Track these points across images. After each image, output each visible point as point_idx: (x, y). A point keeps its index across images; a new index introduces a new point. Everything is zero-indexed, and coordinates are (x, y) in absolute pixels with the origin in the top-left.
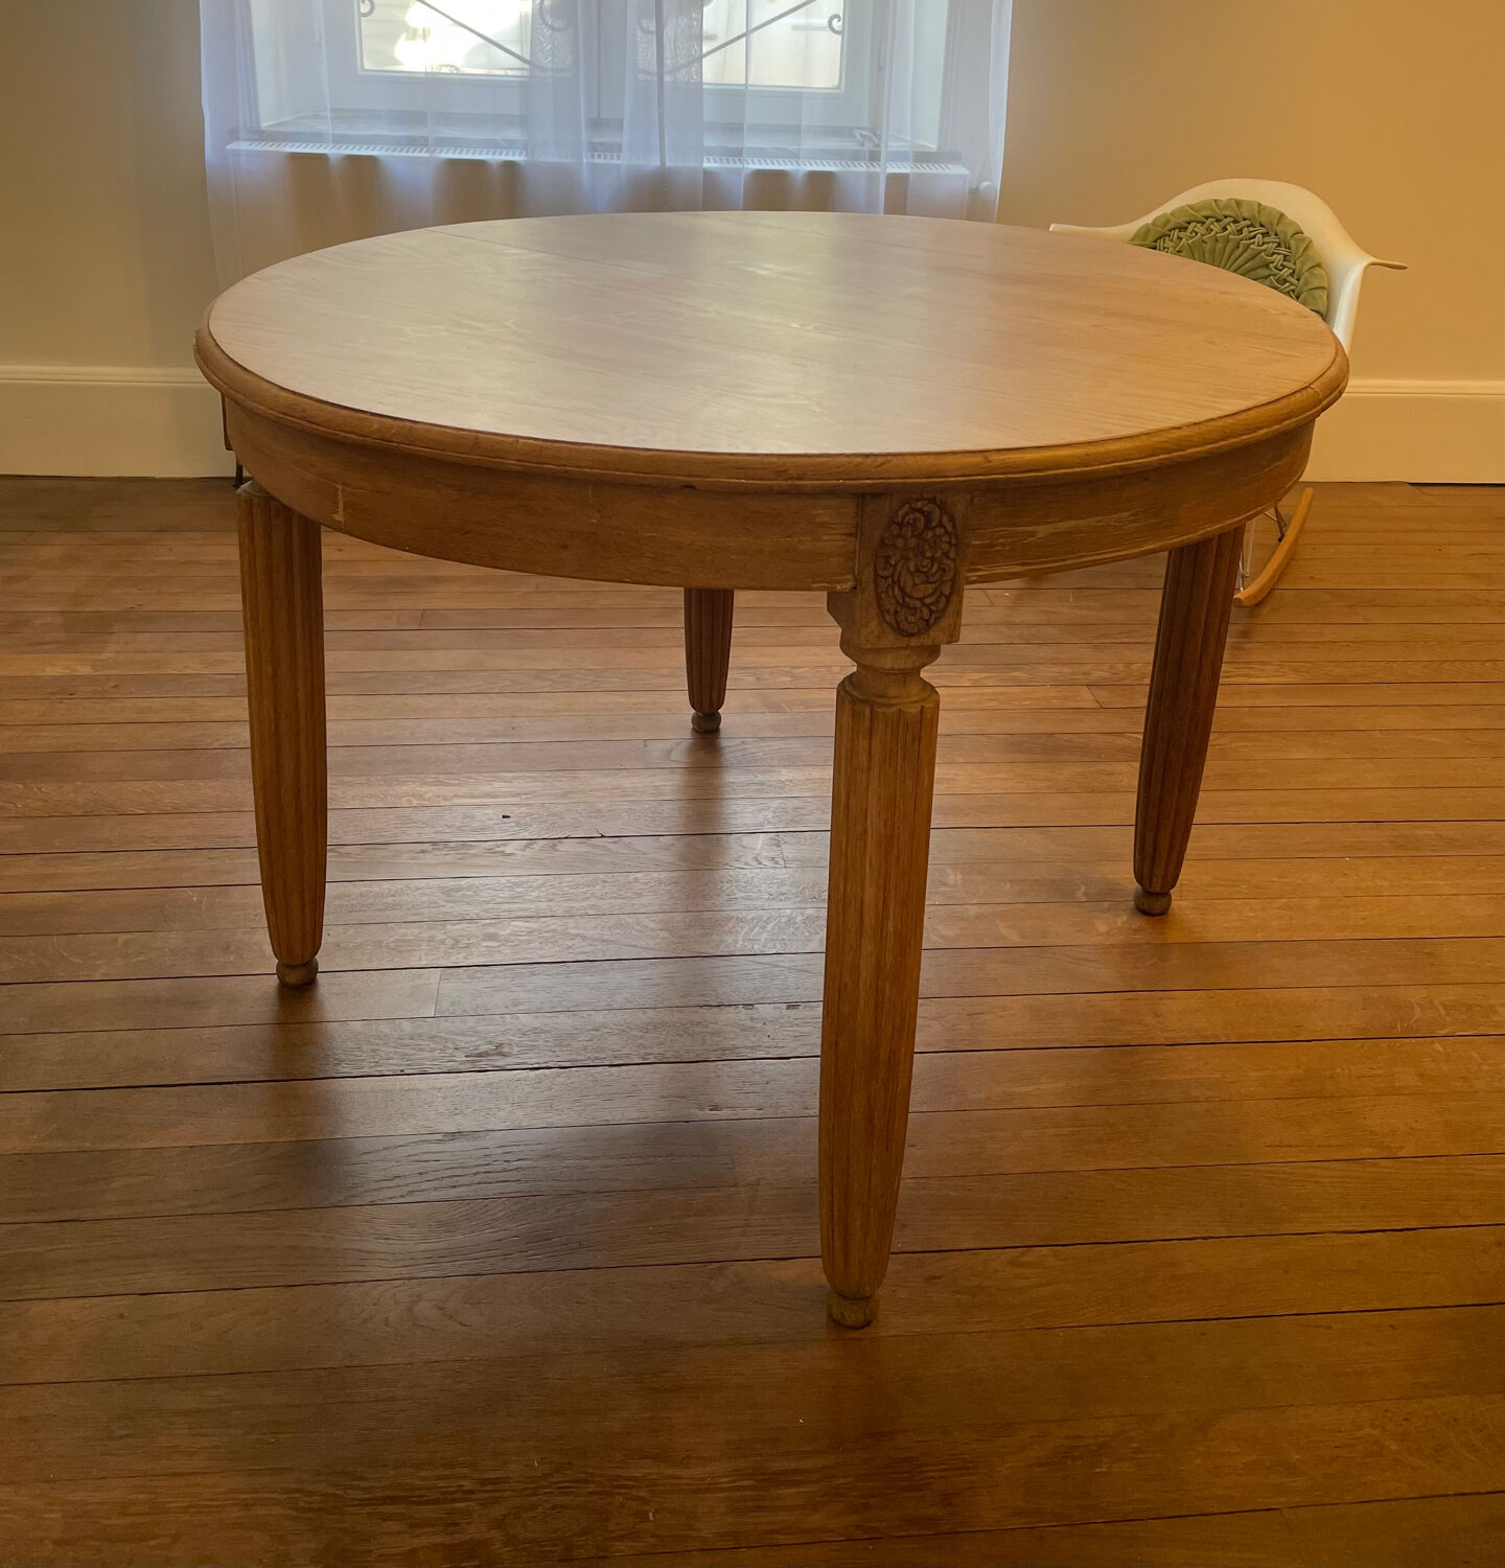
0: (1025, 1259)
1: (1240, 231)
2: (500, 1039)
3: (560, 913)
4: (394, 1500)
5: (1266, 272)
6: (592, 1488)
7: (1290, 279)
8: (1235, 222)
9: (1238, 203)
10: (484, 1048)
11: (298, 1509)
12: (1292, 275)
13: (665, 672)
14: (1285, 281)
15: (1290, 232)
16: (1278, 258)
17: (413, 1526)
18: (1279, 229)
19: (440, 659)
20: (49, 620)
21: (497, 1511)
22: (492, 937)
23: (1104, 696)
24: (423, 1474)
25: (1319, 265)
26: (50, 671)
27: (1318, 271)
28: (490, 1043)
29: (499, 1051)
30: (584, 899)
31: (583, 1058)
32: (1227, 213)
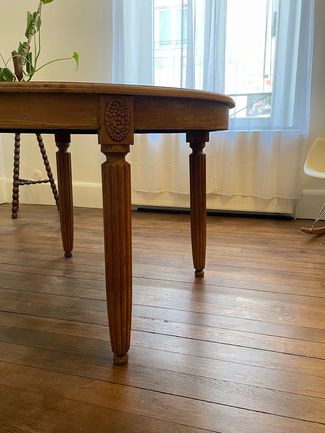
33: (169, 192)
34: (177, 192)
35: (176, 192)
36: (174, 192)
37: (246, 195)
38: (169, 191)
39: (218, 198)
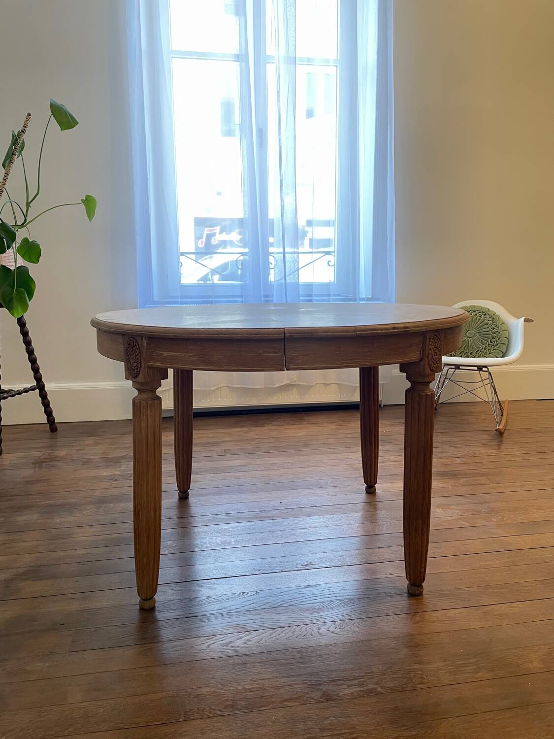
0: (512, 606)
1: (476, 314)
2: (310, 561)
3: (313, 527)
4: (340, 680)
5: (487, 326)
6: (402, 672)
7: (495, 328)
8: (474, 312)
9: (474, 306)
10: (306, 563)
11: (308, 685)
12: (496, 326)
13: (314, 462)
14: (494, 328)
15: (493, 314)
16: (490, 322)
17: (349, 686)
18: (489, 313)
19: (237, 462)
20: (98, 460)
21: (375, 680)
22: (293, 534)
23: (464, 460)
24: (345, 673)
25: (503, 323)
26: (105, 474)
27: (503, 325)
28: (307, 562)
29: (311, 563)
30: (319, 523)
31: (340, 564)
32: (471, 309)
33: (228, 387)
34: (242, 386)
35: (239, 386)
36: (237, 386)
37: (329, 383)
38: (229, 385)
39: (295, 390)
